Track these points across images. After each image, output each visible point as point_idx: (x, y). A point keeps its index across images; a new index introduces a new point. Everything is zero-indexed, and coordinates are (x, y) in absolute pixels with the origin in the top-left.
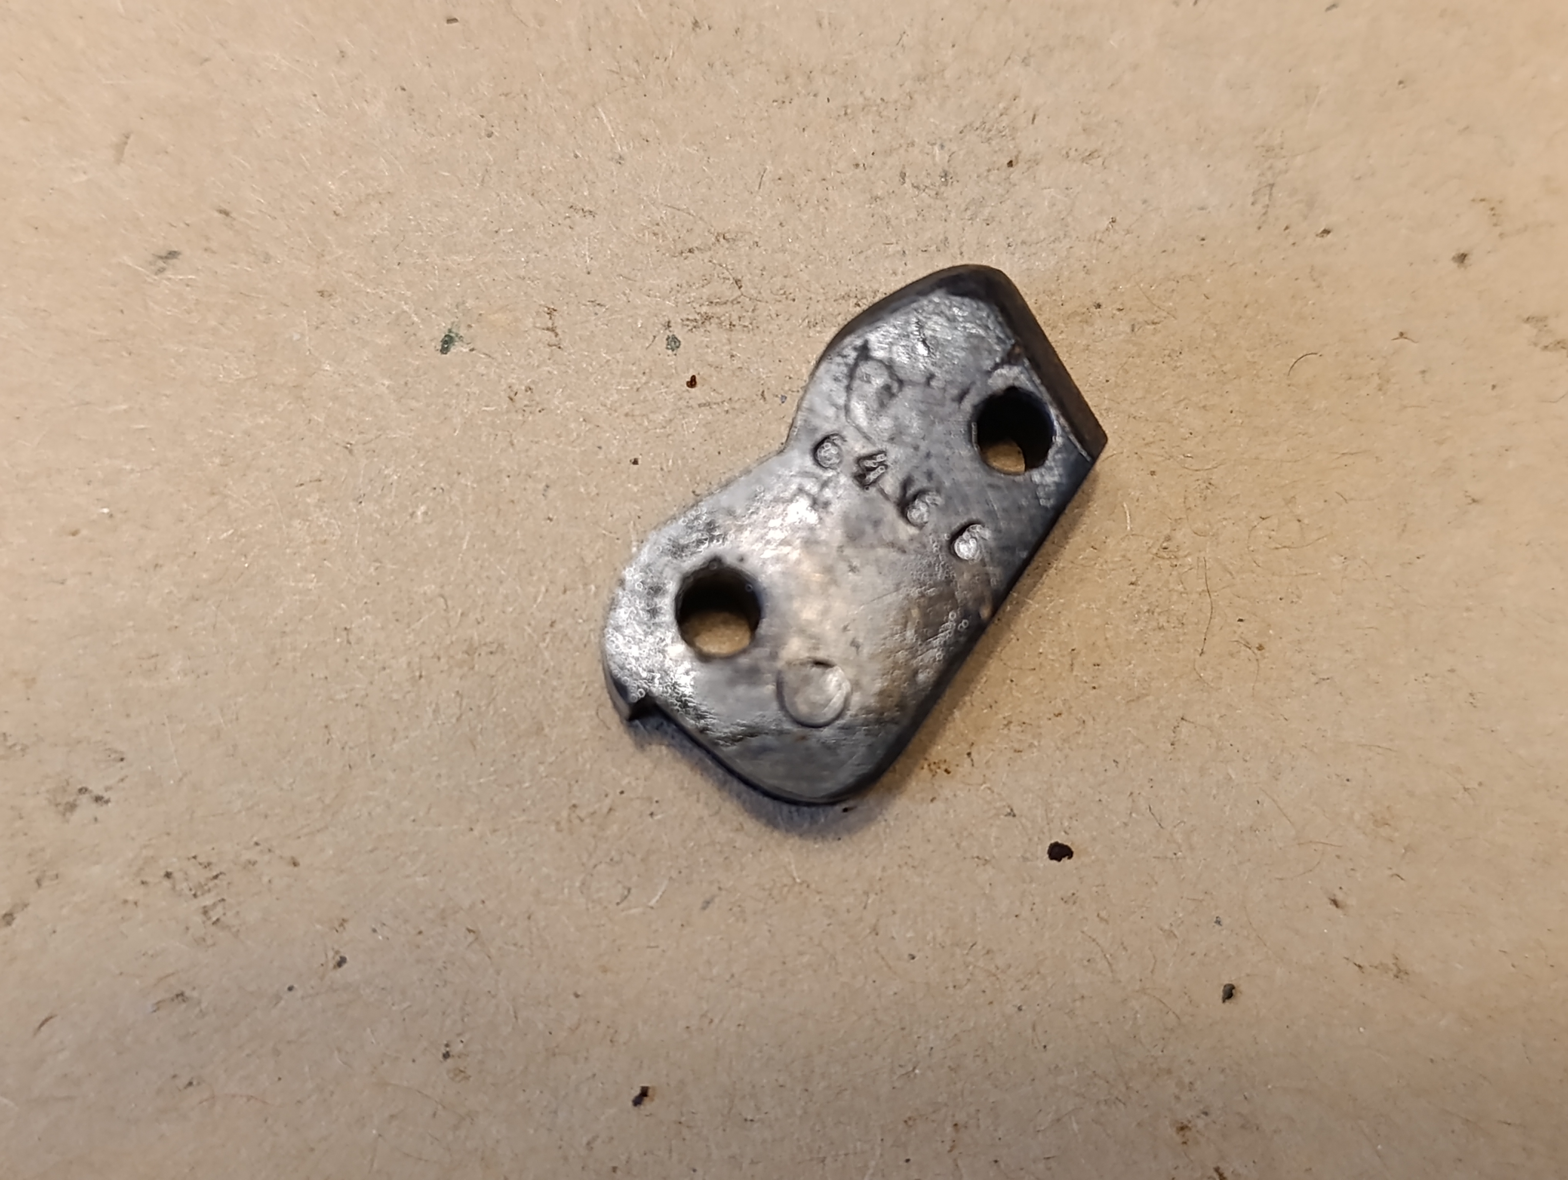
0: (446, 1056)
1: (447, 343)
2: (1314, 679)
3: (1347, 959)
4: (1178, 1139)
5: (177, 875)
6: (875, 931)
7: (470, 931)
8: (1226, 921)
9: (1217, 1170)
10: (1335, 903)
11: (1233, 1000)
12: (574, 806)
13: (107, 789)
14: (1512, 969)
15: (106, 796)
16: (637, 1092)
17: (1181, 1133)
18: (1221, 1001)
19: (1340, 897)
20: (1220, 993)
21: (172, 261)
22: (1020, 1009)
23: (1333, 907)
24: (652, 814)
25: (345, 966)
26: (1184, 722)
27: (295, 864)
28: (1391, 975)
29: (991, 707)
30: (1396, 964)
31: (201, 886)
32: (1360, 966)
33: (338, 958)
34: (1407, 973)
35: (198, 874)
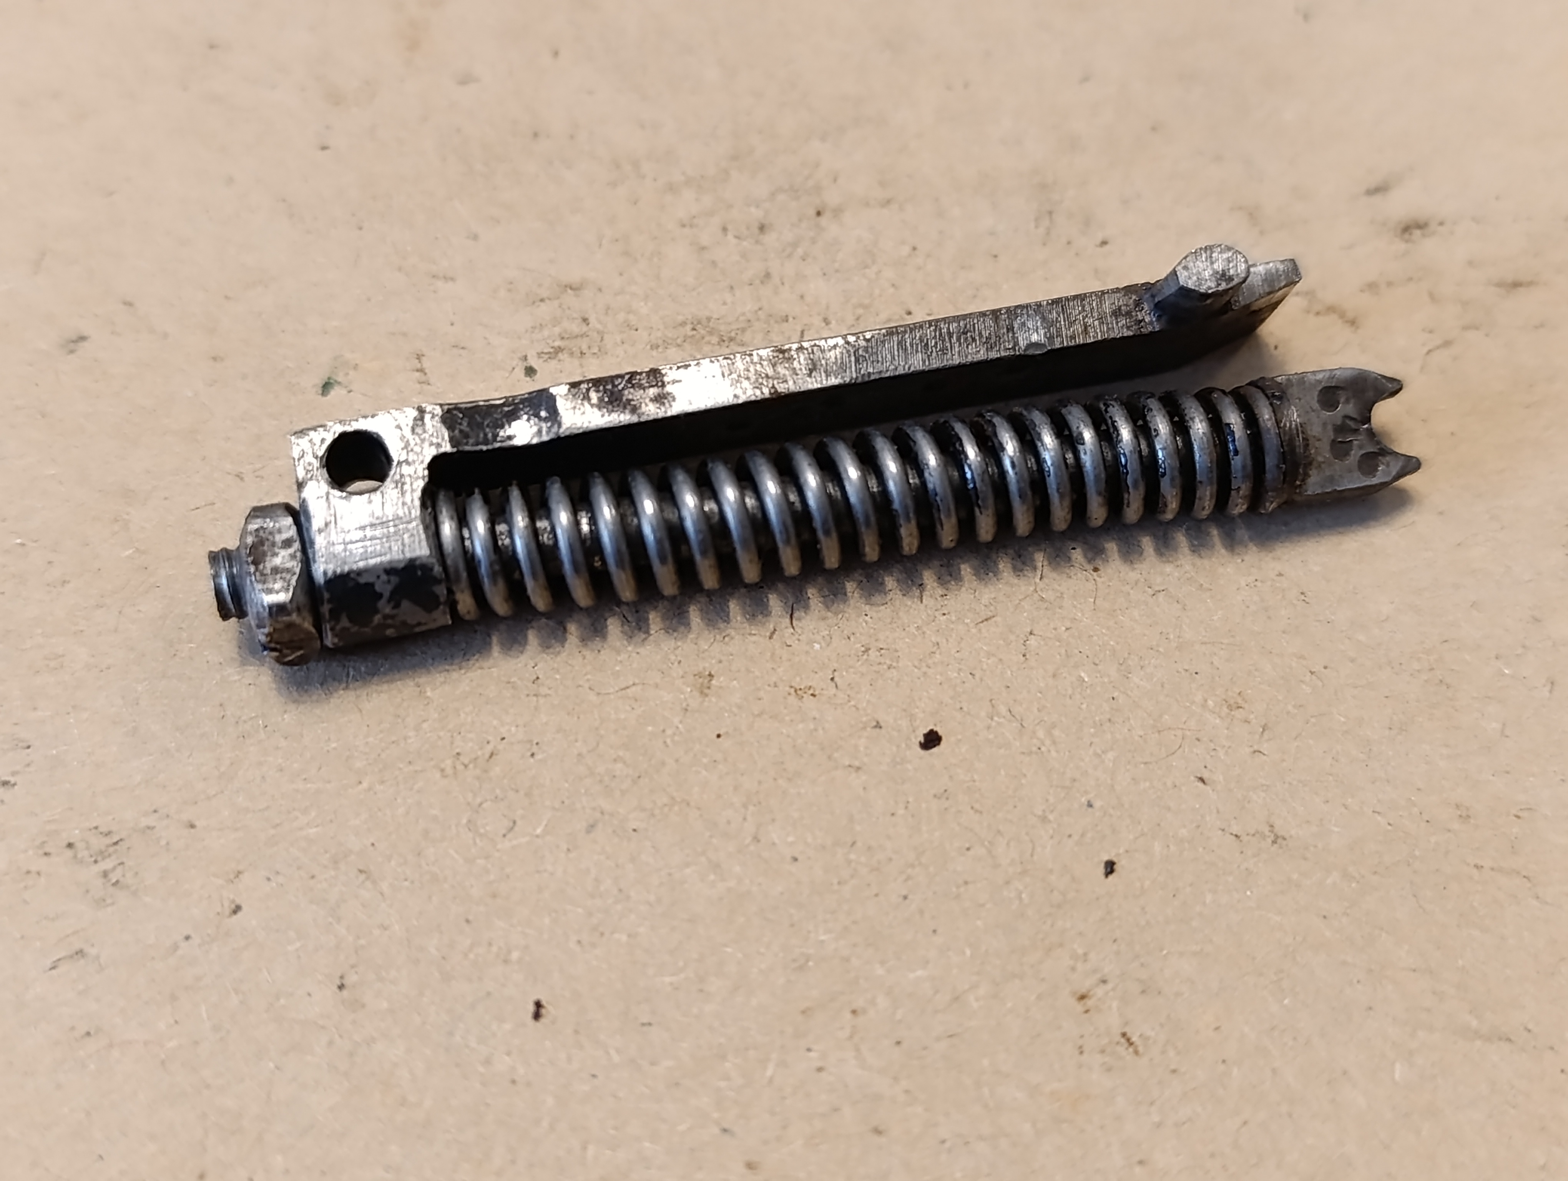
0: (341, 987)
1: (326, 387)
2: (1150, 591)
3: (1223, 830)
4: (1079, 1007)
5: (80, 845)
6: (756, 839)
7: (361, 871)
8: (1097, 804)
9: (1124, 1035)
10: (1202, 780)
11: (1114, 875)
12: (458, 754)
13: (14, 774)
14: (1389, 828)
15: (12, 780)
16: (531, 1008)
17: (1083, 1002)
18: (1103, 877)
19: (1206, 775)
20: (1101, 869)
21: (81, 344)
22: (905, 898)
23: (1200, 784)
24: (533, 755)
25: (240, 914)
26: (1032, 636)
27: (192, 826)
28: (1269, 841)
29: (849, 638)
30: (1272, 831)
31: (101, 852)
32: (1236, 836)
33: (233, 906)
34: (1284, 839)
35: (99, 842)
